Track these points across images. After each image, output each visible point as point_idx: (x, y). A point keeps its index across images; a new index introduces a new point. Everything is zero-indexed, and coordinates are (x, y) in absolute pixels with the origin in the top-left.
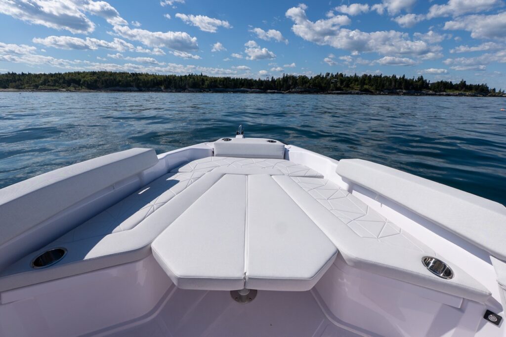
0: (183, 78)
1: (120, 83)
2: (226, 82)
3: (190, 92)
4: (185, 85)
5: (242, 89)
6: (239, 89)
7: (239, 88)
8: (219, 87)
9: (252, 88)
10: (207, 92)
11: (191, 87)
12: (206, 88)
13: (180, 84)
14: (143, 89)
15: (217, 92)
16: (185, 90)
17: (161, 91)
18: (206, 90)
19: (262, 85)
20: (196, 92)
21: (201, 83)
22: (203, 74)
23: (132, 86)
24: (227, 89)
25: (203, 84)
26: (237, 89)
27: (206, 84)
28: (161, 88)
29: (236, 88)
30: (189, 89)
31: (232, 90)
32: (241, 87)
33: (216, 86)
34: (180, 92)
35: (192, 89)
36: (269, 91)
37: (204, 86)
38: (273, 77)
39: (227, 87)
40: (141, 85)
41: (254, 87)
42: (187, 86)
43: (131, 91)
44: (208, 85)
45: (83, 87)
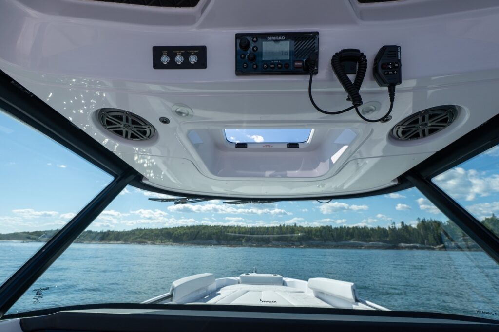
0: (269, 229)
1: (203, 236)
2: (326, 233)
3: (273, 246)
5: (352, 242)
6: (347, 242)
7: (346, 240)
8: (315, 240)
9: (367, 240)
10: (297, 246)
12: (296, 241)
14: (223, 242)
15: (311, 246)
16: (268, 243)
17: (241, 245)
18: (296, 243)
19: (387, 236)
20: (282, 247)
22: (298, 225)
23: (213, 239)
24: (326, 243)
26: (343, 242)
28: (241, 241)
29: (342, 240)
30: (274, 243)
31: (334, 244)
32: (350, 239)
33: (310, 239)
34: (261, 246)
36: (403, 245)
38: (403, 223)
39: (327, 240)
40: (221, 237)
41: (372, 239)
43: (210, 244)
44: (299, 237)
45: (171, 240)
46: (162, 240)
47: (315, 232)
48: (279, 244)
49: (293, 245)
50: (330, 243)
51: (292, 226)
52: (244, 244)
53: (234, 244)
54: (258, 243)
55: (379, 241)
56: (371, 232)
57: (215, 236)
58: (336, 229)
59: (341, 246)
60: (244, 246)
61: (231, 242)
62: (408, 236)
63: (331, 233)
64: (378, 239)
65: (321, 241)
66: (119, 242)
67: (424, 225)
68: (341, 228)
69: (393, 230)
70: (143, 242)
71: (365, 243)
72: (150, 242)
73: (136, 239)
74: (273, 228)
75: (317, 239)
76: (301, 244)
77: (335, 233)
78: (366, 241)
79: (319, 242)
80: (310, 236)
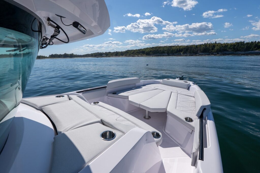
0: (198, 46)
1: (160, 52)
2: (238, 46)
3: (200, 55)
4: (197, 51)
5: (257, 51)
6: (253, 52)
10: (215, 55)
11: (202, 52)
12: (215, 52)
13: (194, 50)
14: (170, 54)
16: (196, 54)
17: (181, 55)
18: (214, 53)
21: (211, 49)
22: (217, 42)
23: (165, 53)
24: (237, 52)
25: (213, 49)
26: (250, 52)
27: (216, 49)
28: (180, 53)
30: (200, 53)
31: (243, 53)
32: (256, 50)
34: (192, 55)
35: (202, 54)
37: (213, 51)
39: (238, 50)
40: (170, 52)
42: (199, 51)
43: (163, 56)
44: (217, 50)
45: (145, 54)
46: (141, 54)
47: (229, 46)
48: (204, 54)
49: (212, 54)
50: (239, 52)
51: (214, 43)
52: (182, 55)
53: (176, 55)
54: (190, 54)
57: (166, 51)
58: (247, 43)
59: (247, 54)
60: (182, 56)
61: (174, 54)
63: (242, 46)
65: (233, 52)
66: (123, 56)
68: (252, 43)
70: (134, 56)
72: (136, 56)
73: (130, 54)
74: (201, 45)
75: (230, 50)
76: (218, 54)
79: (231, 52)
80: (226, 49)
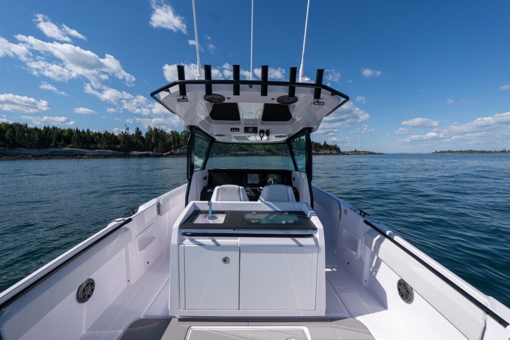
55: (107, 149)
56: (98, 137)
62: (141, 143)
64: (107, 146)
67: (157, 132)
69: (126, 137)
71: (88, 151)
77: (37, 136)
78: (90, 149)
